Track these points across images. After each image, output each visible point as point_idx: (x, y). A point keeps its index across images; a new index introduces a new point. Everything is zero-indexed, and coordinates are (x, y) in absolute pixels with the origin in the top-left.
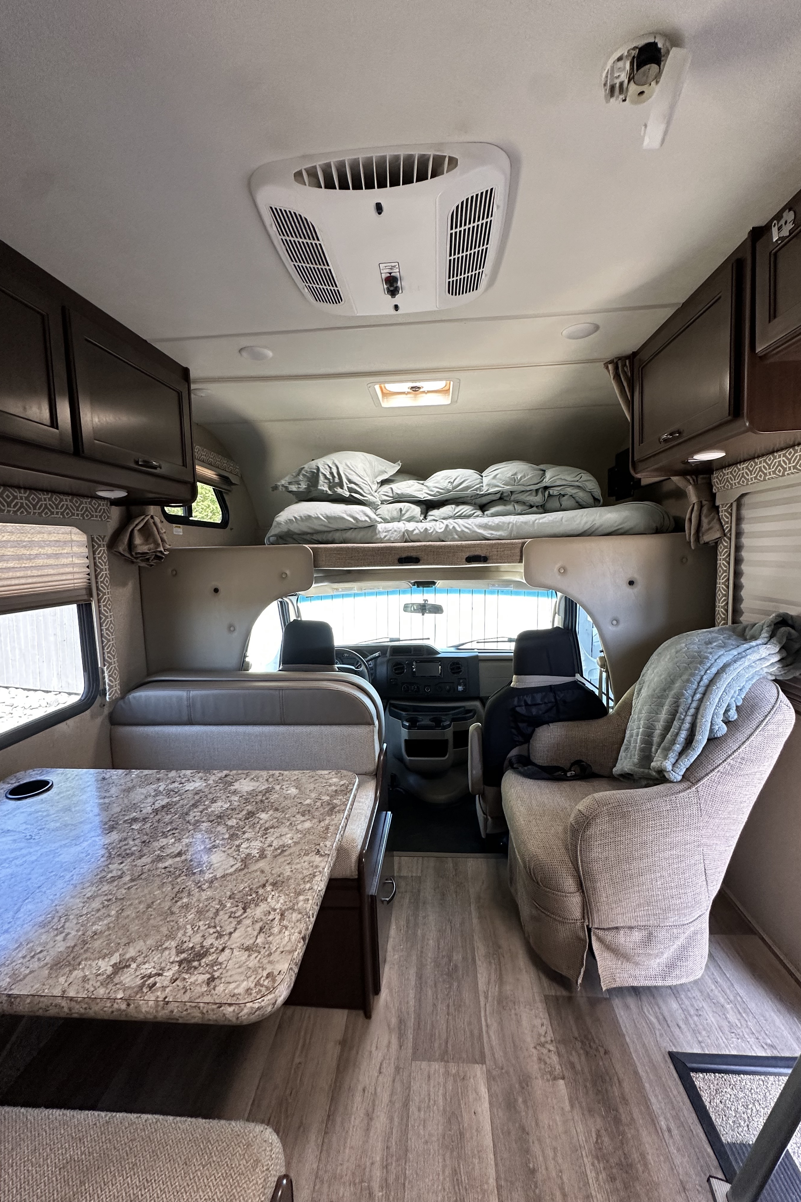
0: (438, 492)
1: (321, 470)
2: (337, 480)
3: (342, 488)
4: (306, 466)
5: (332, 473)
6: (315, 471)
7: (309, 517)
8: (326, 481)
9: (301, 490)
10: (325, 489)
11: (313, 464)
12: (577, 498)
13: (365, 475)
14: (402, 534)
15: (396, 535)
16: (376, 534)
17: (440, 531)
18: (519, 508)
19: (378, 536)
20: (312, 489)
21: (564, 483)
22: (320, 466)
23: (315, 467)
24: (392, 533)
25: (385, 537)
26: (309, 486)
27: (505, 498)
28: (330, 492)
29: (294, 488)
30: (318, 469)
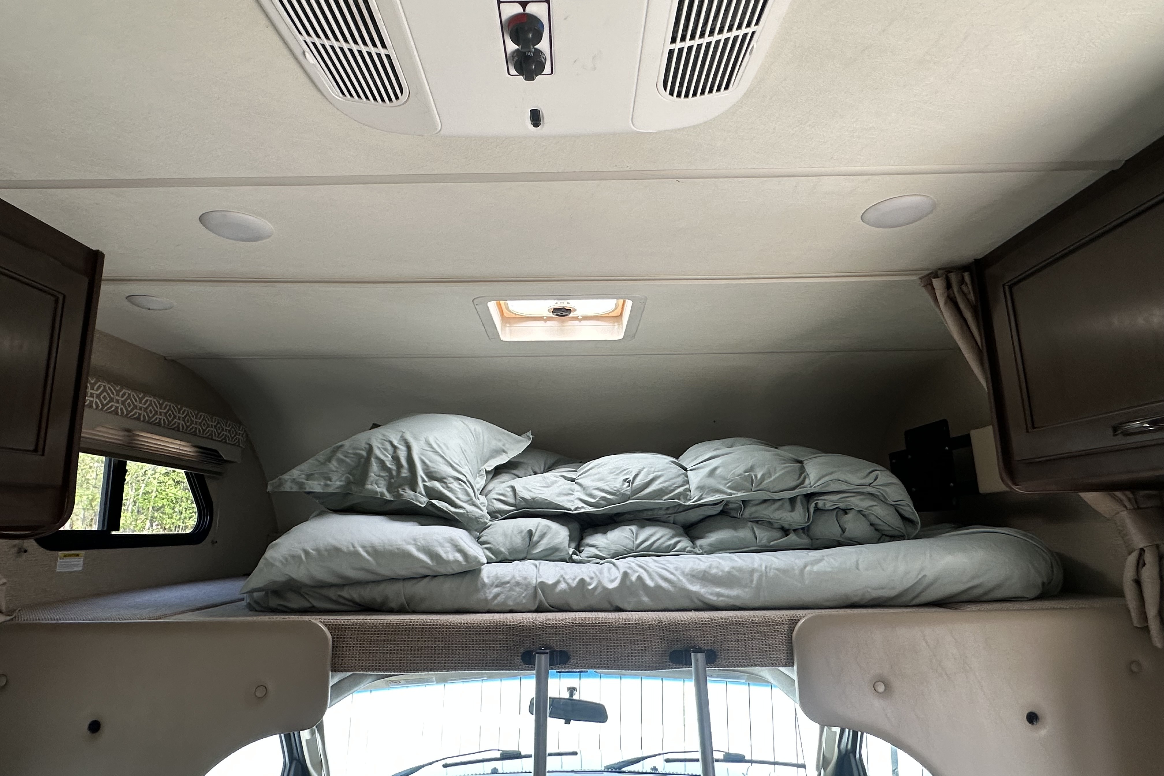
0: (603, 498)
1: (377, 452)
2: (405, 473)
3: (414, 487)
4: (347, 443)
5: (396, 459)
6: (364, 453)
7: (336, 551)
8: (383, 474)
9: (330, 490)
10: (379, 490)
11: (362, 439)
12: (872, 518)
13: (463, 462)
14: (531, 591)
15: (520, 594)
16: (477, 590)
17: (611, 586)
18: (763, 535)
19: (481, 596)
20: (354, 488)
21: (844, 487)
22: (376, 444)
23: (363, 445)
24: (511, 589)
25: (497, 596)
26: (349, 483)
27: (733, 514)
28: (388, 496)
29: (316, 486)
30: (370, 450)
